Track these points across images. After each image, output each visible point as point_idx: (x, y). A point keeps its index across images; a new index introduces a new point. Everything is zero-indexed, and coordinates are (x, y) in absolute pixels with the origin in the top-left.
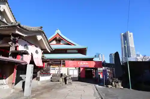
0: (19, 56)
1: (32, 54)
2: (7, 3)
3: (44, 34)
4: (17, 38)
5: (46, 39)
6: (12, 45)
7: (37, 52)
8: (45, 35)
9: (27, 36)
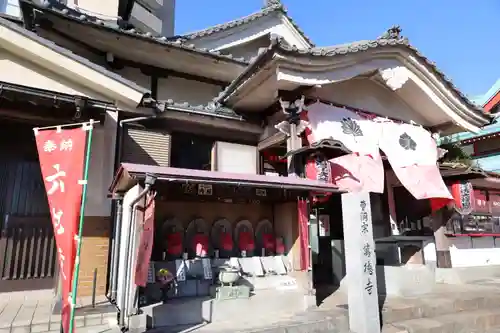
0: (311, 164)
1: (382, 153)
2: (285, 13)
3: (414, 53)
4: (300, 104)
5: (431, 75)
6: (289, 132)
7: (406, 142)
8: (423, 60)
9: (327, 81)
